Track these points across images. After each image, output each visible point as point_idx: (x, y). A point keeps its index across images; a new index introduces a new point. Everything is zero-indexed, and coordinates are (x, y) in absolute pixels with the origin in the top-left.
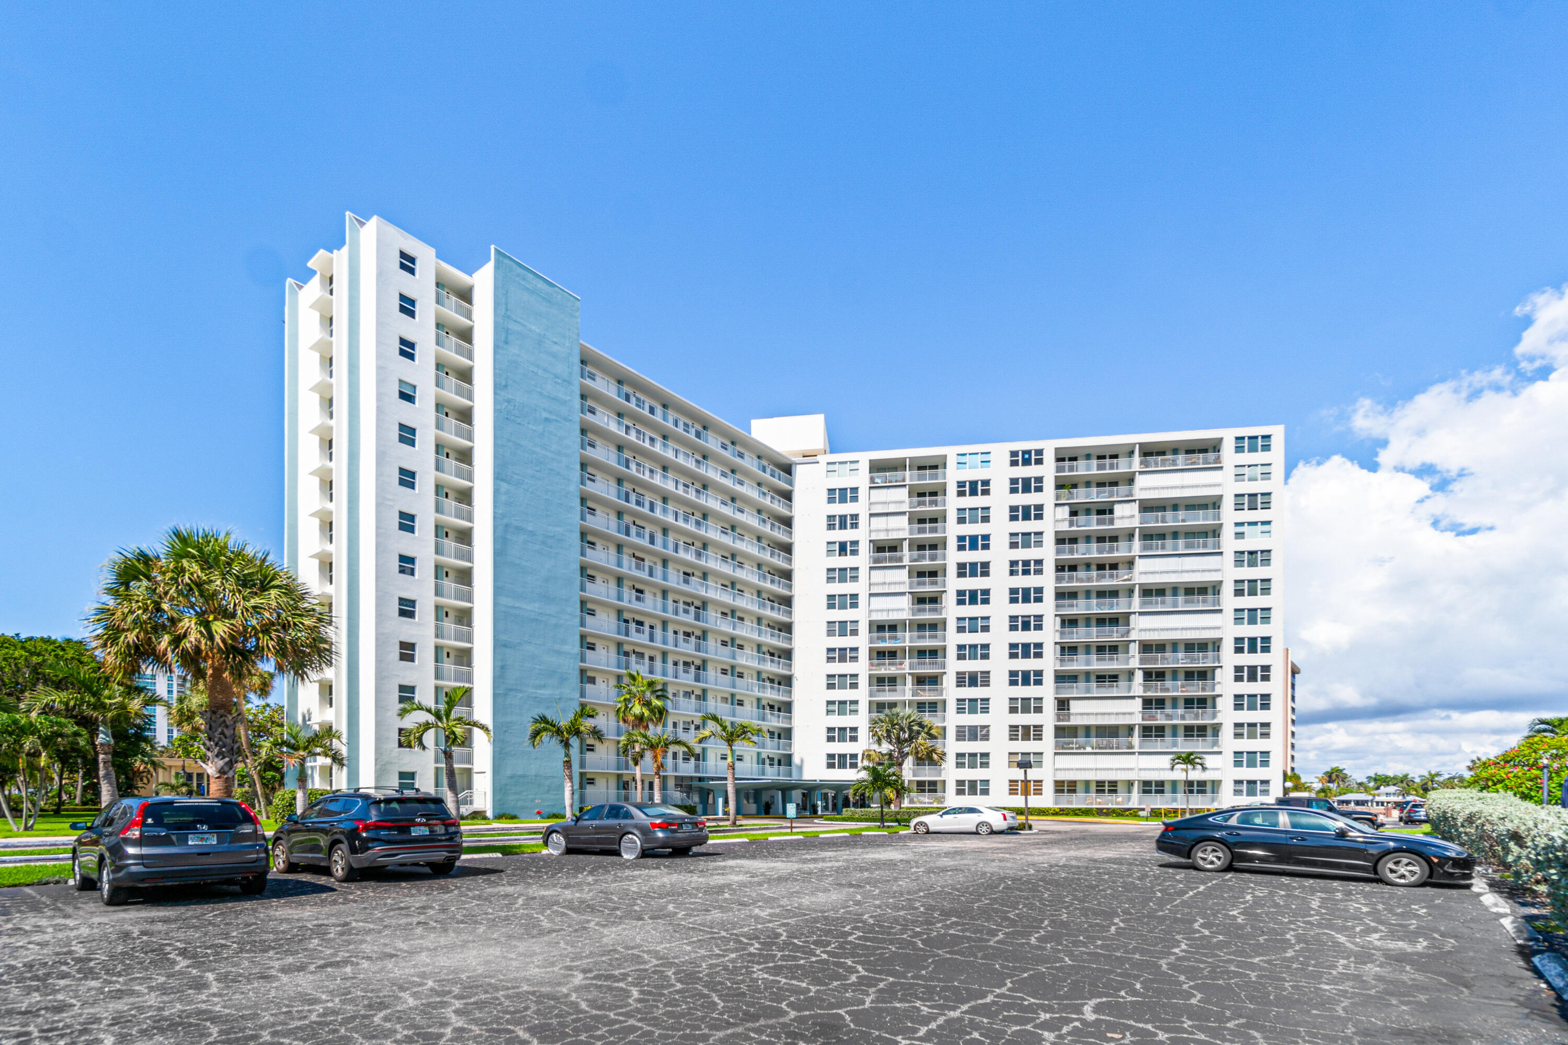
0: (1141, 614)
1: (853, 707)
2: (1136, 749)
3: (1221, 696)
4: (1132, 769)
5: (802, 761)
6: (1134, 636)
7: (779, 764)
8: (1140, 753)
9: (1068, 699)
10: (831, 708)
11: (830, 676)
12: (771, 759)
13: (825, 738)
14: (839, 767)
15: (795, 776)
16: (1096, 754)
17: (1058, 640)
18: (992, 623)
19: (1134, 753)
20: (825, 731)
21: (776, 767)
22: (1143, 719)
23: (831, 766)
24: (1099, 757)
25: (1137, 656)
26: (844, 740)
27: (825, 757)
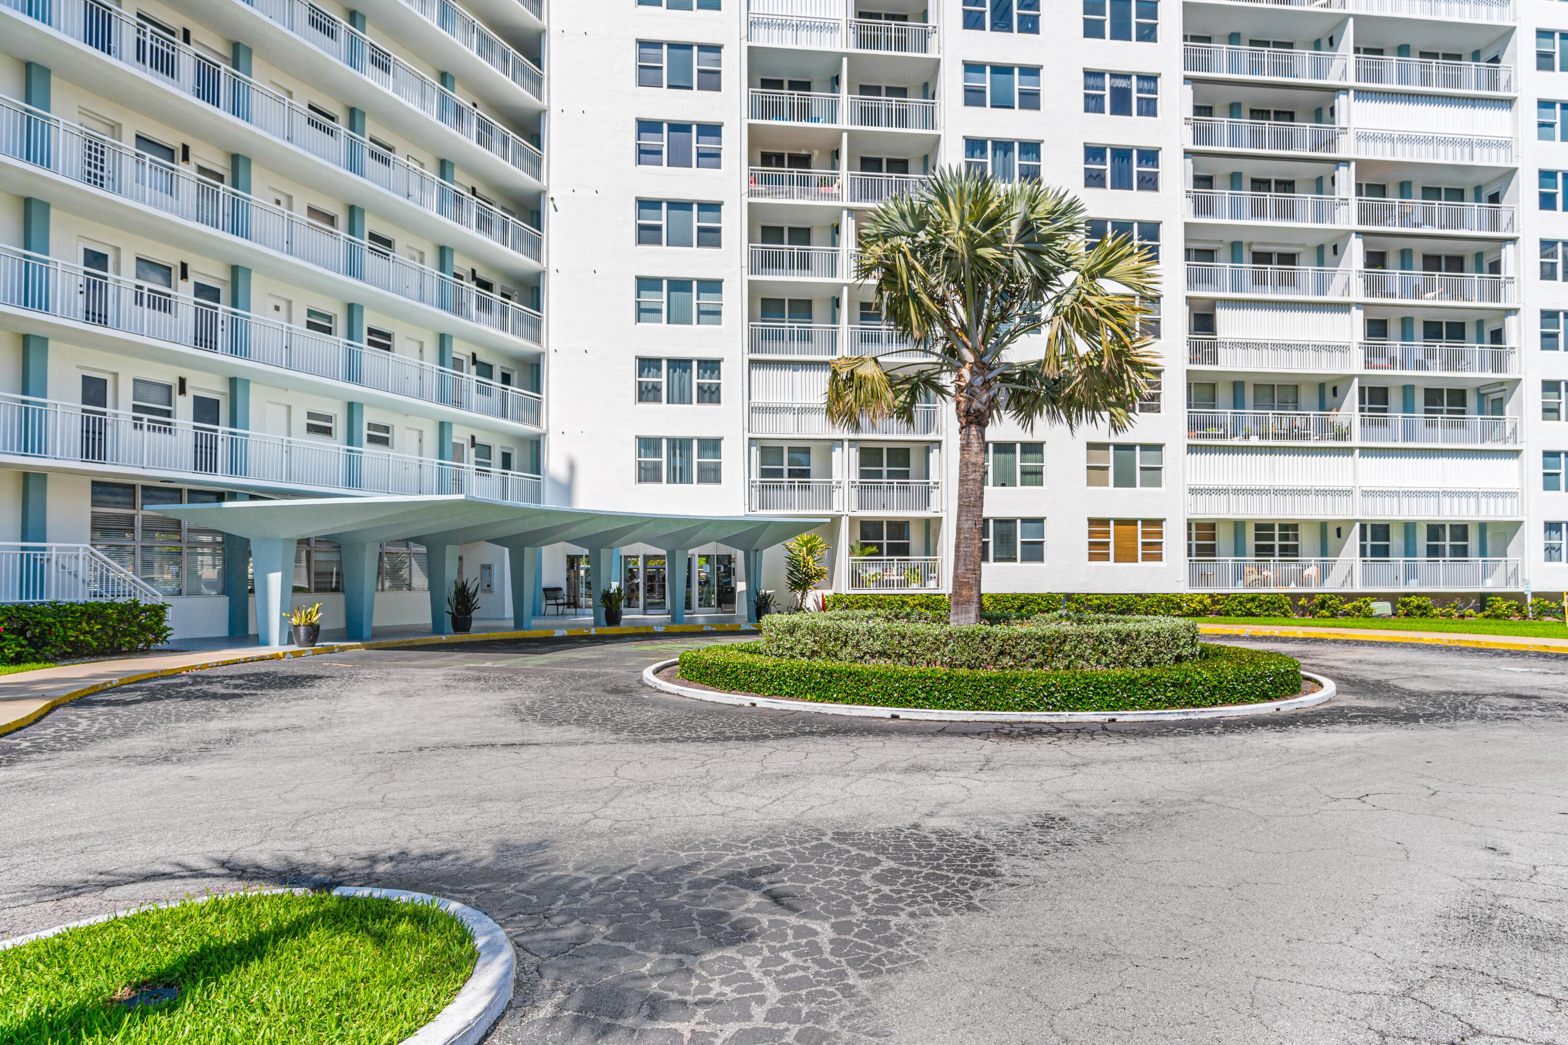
0: (1361, 94)
1: (708, 300)
2: (1356, 441)
3: (1516, 311)
4: (1348, 493)
5: (572, 467)
6: (1346, 148)
7: (506, 461)
8: (1366, 452)
9: (1213, 304)
10: (649, 298)
11: (646, 204)
12: (484, 451)
13: (631, 391)
14: (672, 480)
15: (550, 502)
16: (1272, 450)
17: (1191, 147)
18: (1047, 85)
19: (1349, 451)
20: (631, 367)
21: (496, 470)
22: (1368, 365)
23: (648, 474)
24: (1279, 459)
25: (1354, 201)
26: (683, 399)
27: (631, 448)
